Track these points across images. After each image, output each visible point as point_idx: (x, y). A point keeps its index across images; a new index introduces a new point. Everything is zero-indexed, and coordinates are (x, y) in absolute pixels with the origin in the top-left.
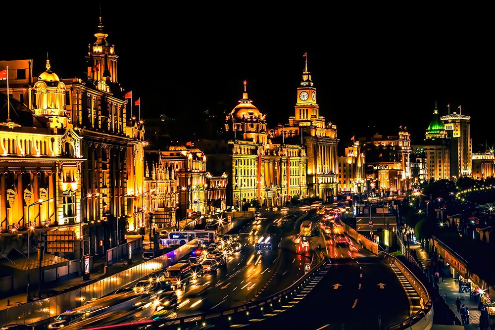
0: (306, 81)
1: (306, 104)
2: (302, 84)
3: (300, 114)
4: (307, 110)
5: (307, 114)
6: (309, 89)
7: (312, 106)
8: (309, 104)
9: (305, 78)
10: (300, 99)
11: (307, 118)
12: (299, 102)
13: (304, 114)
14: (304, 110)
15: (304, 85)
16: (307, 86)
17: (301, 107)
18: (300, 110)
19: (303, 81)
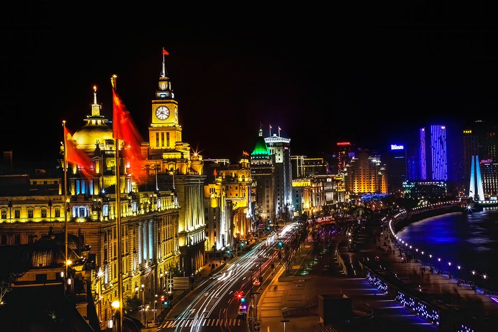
0: (164, 91)
1: (166, 125)
2: (159, 94)
3: (158, 139)
4: (168, 134)
5: (168, 139)
6: (170, 102)
7: (174, 128)
8: (171, 125)
9: (163, 85)
10: (157, 117)
11: (168, 145)
12: (155, 123)
13: (163, 139)
14: (163, 135)
15: (163, 96)
16: (166, 98)
17: (158, 129)
18: (157, 135)
19: (161, 91)
